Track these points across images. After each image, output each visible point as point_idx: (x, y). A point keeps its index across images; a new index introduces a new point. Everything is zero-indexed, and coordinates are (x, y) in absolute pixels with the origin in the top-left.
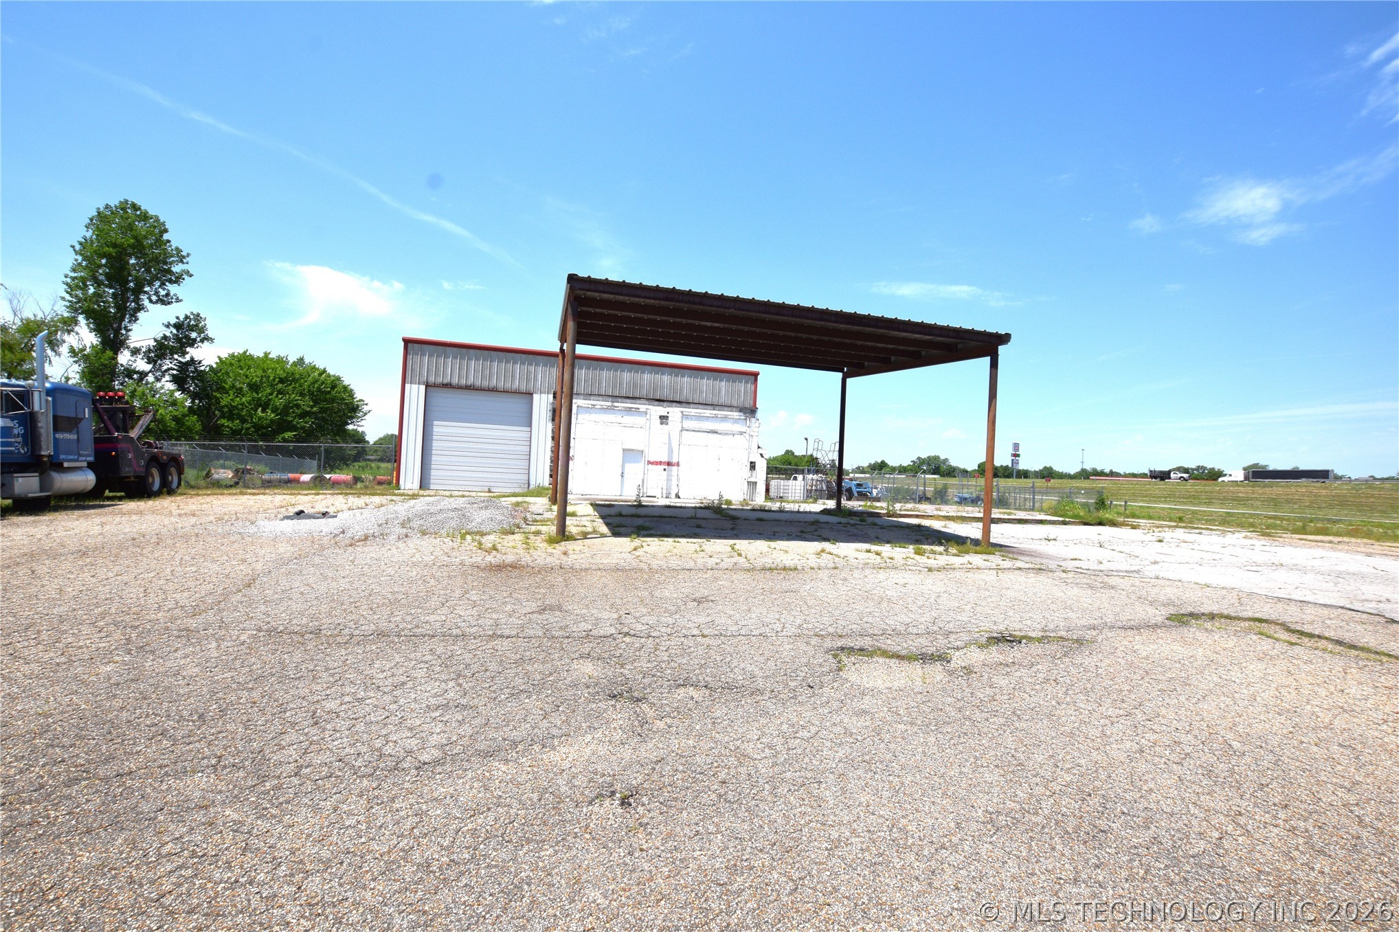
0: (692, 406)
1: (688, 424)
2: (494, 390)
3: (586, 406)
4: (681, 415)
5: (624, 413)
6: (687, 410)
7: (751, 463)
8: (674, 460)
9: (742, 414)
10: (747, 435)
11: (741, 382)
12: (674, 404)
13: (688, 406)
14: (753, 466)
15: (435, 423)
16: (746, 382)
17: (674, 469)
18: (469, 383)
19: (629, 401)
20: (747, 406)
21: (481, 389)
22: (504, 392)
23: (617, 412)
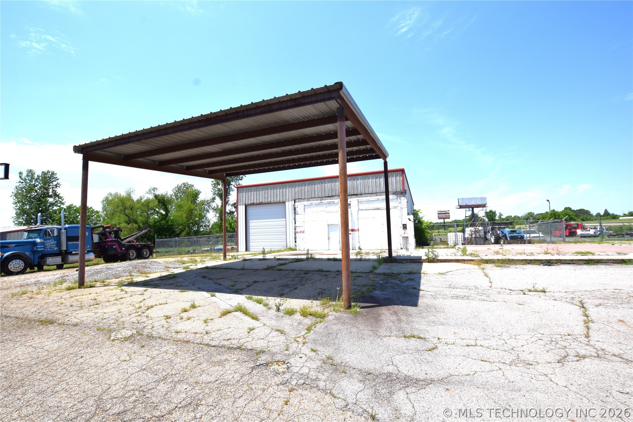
0: (363, 195)
1: (362, 206)
2: (270, 203)
3: (308, 204)
4: (357, 202)
5: (327, 205)
6: (360, 199)
7: (403, 225)
8: (356, 228)
9: (394, 196)
10: (399, 208)
11: (393, 176)
12: (353, 196)
13: (361, 196)
14: (405, 227)
15: (250, 221)
16: (396, 176)
17: (357, 232)
18: (260, 201)
19: (329, 198)
20: (398, 190)
21: (265, 204)
22: (274, 203)
23: (324, 205)
